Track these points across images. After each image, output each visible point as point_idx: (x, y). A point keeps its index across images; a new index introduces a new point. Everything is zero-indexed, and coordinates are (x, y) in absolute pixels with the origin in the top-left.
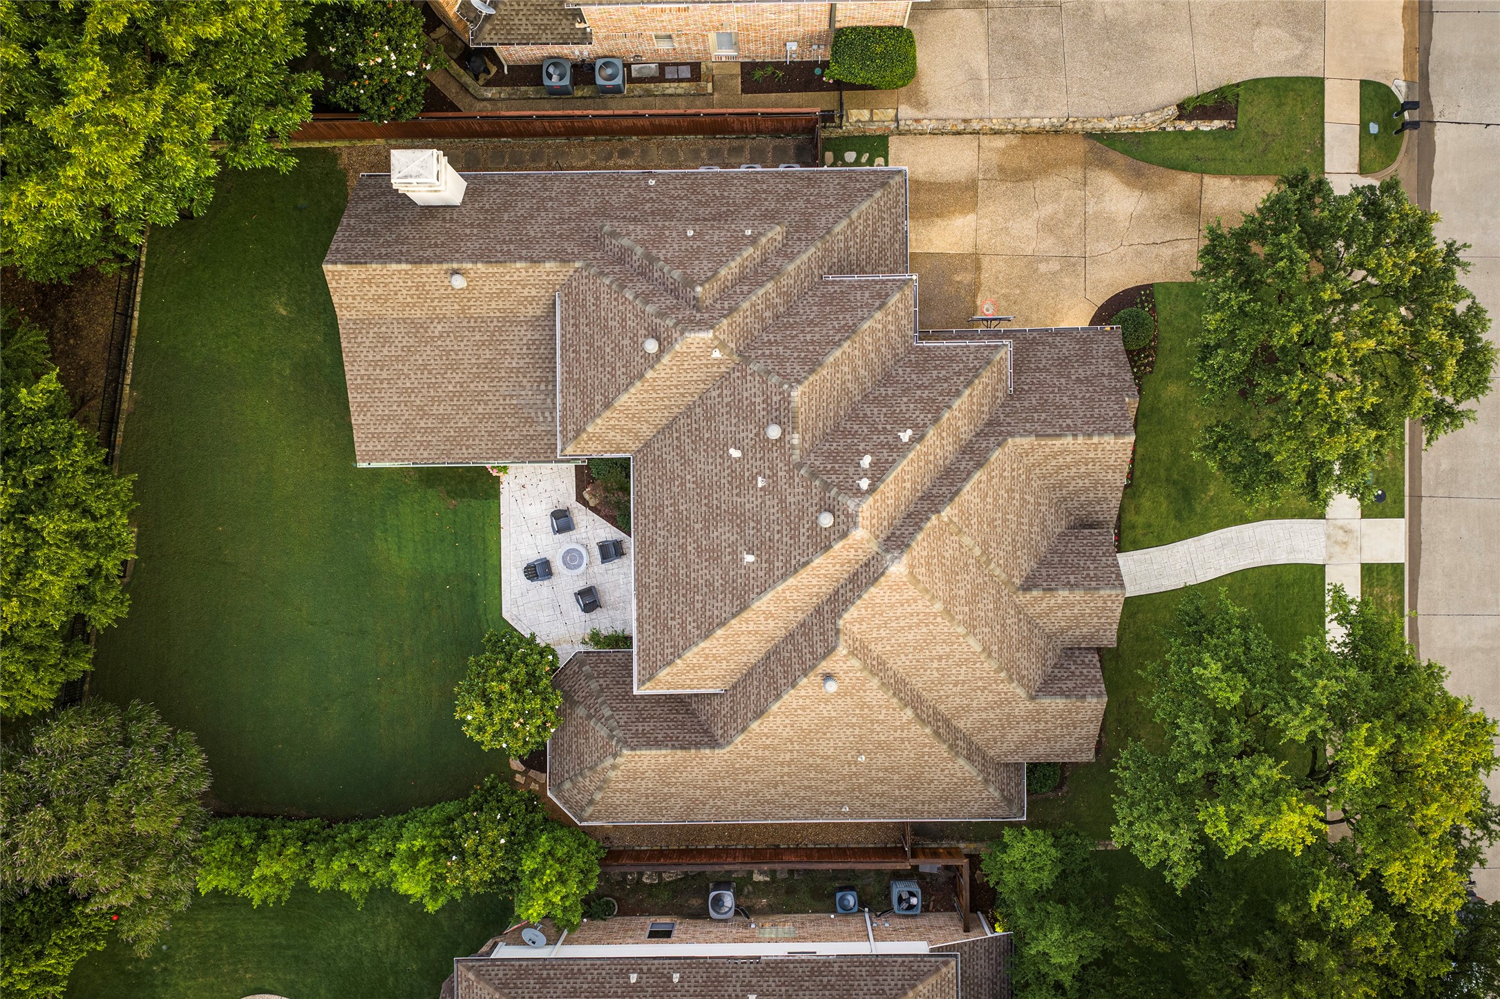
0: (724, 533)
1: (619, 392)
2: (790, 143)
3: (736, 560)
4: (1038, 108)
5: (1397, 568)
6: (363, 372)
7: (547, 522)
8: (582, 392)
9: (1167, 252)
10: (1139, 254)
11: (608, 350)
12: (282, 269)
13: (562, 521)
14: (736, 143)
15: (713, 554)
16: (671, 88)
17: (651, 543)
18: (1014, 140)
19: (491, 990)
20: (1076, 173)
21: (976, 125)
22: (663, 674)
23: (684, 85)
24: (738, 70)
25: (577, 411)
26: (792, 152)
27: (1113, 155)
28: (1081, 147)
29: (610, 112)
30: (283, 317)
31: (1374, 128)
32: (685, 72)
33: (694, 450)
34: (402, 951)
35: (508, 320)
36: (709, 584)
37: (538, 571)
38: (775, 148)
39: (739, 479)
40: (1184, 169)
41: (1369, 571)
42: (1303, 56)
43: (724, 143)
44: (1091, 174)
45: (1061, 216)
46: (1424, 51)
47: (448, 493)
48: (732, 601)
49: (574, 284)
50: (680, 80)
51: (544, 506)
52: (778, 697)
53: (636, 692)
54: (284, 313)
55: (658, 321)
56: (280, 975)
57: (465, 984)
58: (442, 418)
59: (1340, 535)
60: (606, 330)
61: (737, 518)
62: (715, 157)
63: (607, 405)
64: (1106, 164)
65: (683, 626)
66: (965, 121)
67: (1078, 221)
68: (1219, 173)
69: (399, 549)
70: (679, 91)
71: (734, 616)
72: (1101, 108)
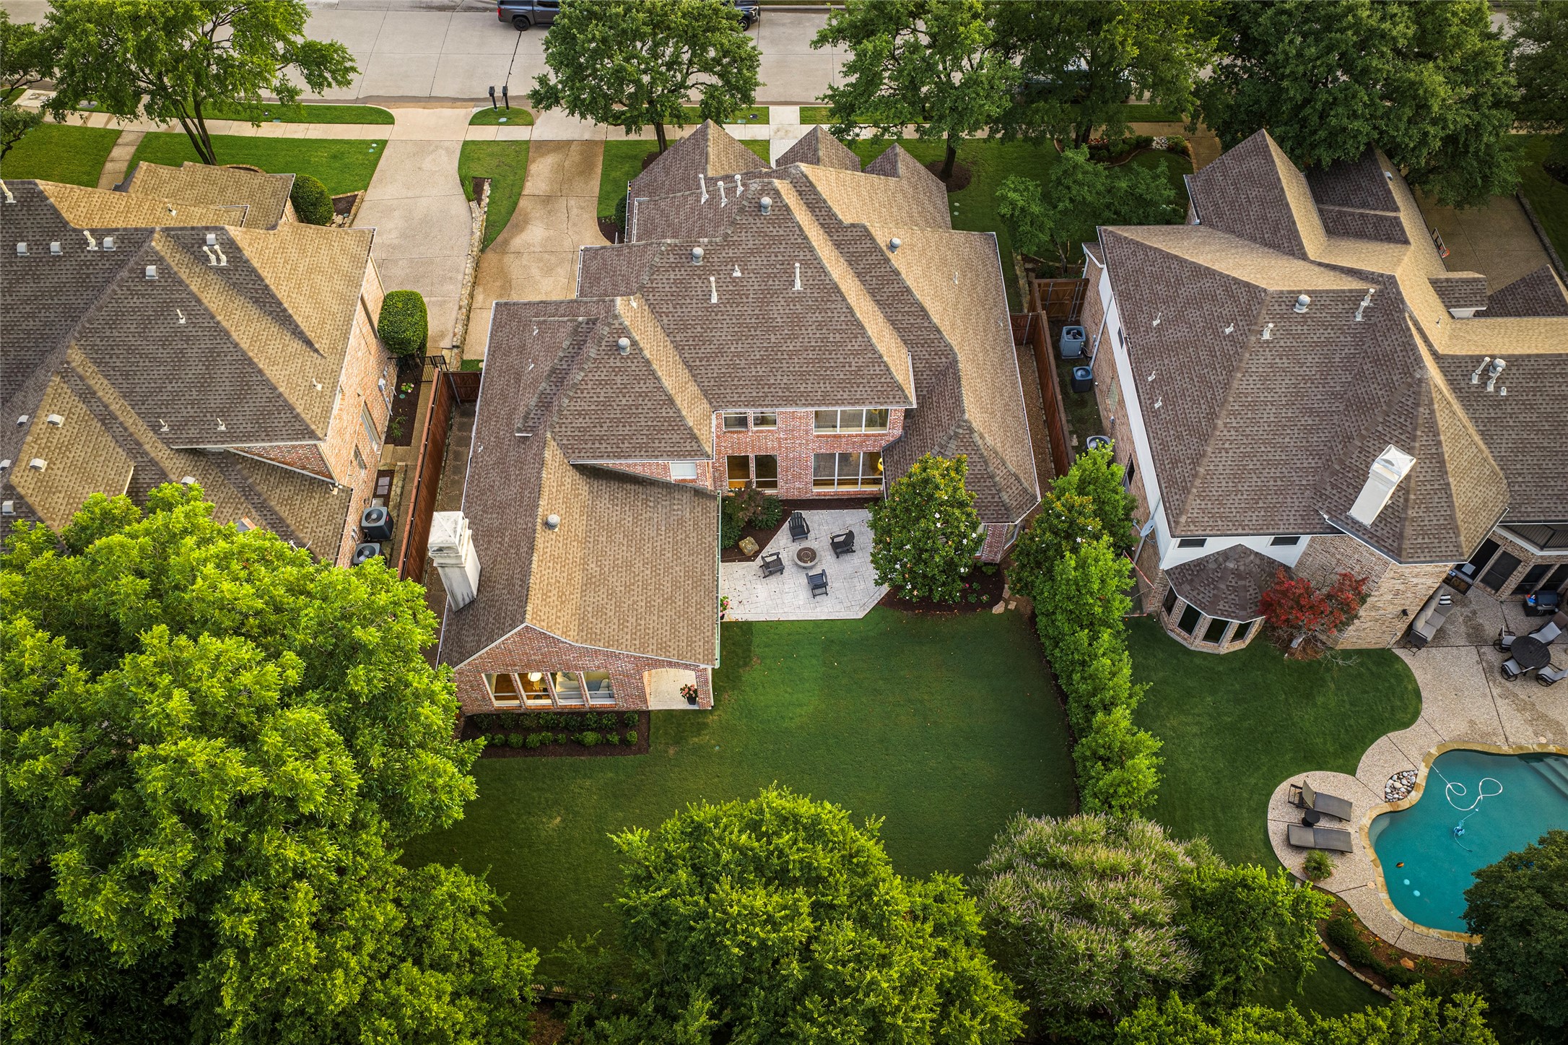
0: (778, 310)
1: (661, 388)
2: (457, 420)
3: (800, 297)
4: (458, 271)
5: (802, 110)
6: (628, 637)
7: (773, 580)
8: (659, 431)
9: (575, 211)
10: (574, 225)
11: (624, 402)
12: (513, 822)
13: (773, 568)
14: (451, 456)
15: (796, 321)
16: (396, 490)
17: (788, 389)
18: (479, 290)
19: (1191, 497)
20: (508, 259)
21: (465, 302)
22: (900, 378)
23: (395, 481)
24: (391, 446)
25: (676, 438)
26: (465, 420)
27: (500, 239)
28: (490, 256)
29: (412, 506)
30: (563, 821)
31: (503, 120)
32: (385, 481)
33: (711, 342)
34: (1196, 711)
35: (591, 513)
36: (820, 326)
37: (818, 585)
38: (459, 430)
39: (734, 293)
40: (516, 204)
41: (803, 121)
42: (447, 149)
43: (449, 462)
44: (512, 249)
45: (541, 265)
46: (455, 100)
47: (746, 664)
48: (833, 302)
49: (565, 442)
50: (391, 484)
51: (759, 586)
52: (908, 290)
53: (915, 406)
54: (559, 819)
55: (604, 343)
56: (1245, 823)
57: (1192, 527)
58: (676, 585)
59: (782, 133)
60: (606, 404)
61: (766, 297)
62: (459, 470)
63: (671, 401)
64: (506, 242)
65: (855, 354)
66: (460, 308)
67: (546, 256)
68: (522, 187)
69: (801, 705)
70: (400, 484)
71: (844, 299)
72: (465, 241)
